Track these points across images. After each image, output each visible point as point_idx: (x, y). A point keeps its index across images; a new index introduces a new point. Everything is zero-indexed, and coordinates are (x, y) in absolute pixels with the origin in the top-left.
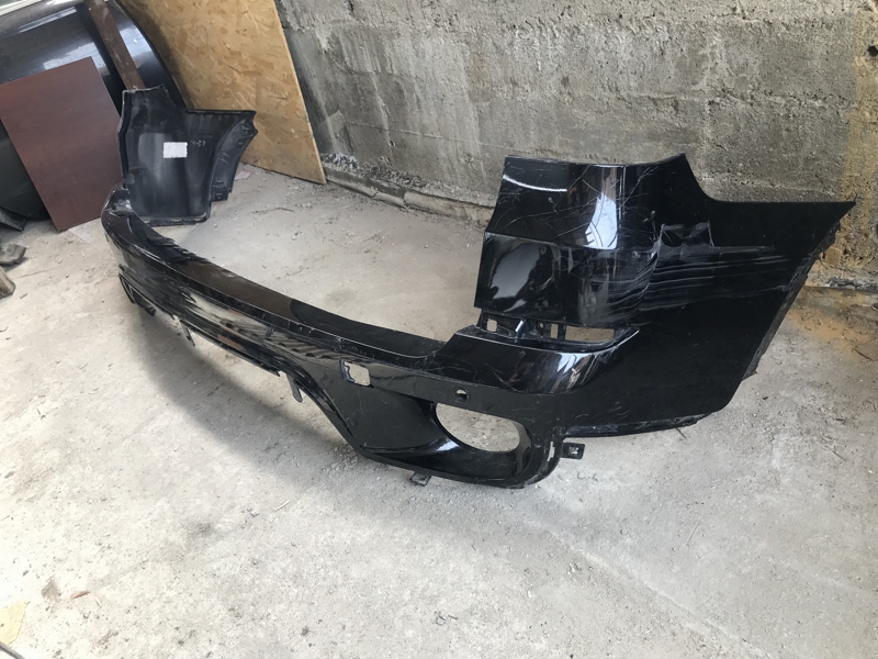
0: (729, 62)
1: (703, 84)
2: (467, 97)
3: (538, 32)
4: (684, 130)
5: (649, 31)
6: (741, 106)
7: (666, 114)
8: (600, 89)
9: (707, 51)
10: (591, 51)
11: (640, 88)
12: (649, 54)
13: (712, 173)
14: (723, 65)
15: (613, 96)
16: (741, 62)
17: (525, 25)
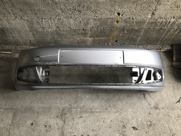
0: (94, 23)
1: (89, 26)
2: (29, 31)
3: (50, 19)
4: (85, 33)
5: (78, 19)
6: (96, 29)
7: (82, 31)
8: (66, 28)
9: (90, 22)
10: (64, 22)
11: (76, 27)
12: (78, 22)
13: (90, 38)
14: (93, 24)
15: (70, 29)
16: (96, 23)
17: (46, 18)
